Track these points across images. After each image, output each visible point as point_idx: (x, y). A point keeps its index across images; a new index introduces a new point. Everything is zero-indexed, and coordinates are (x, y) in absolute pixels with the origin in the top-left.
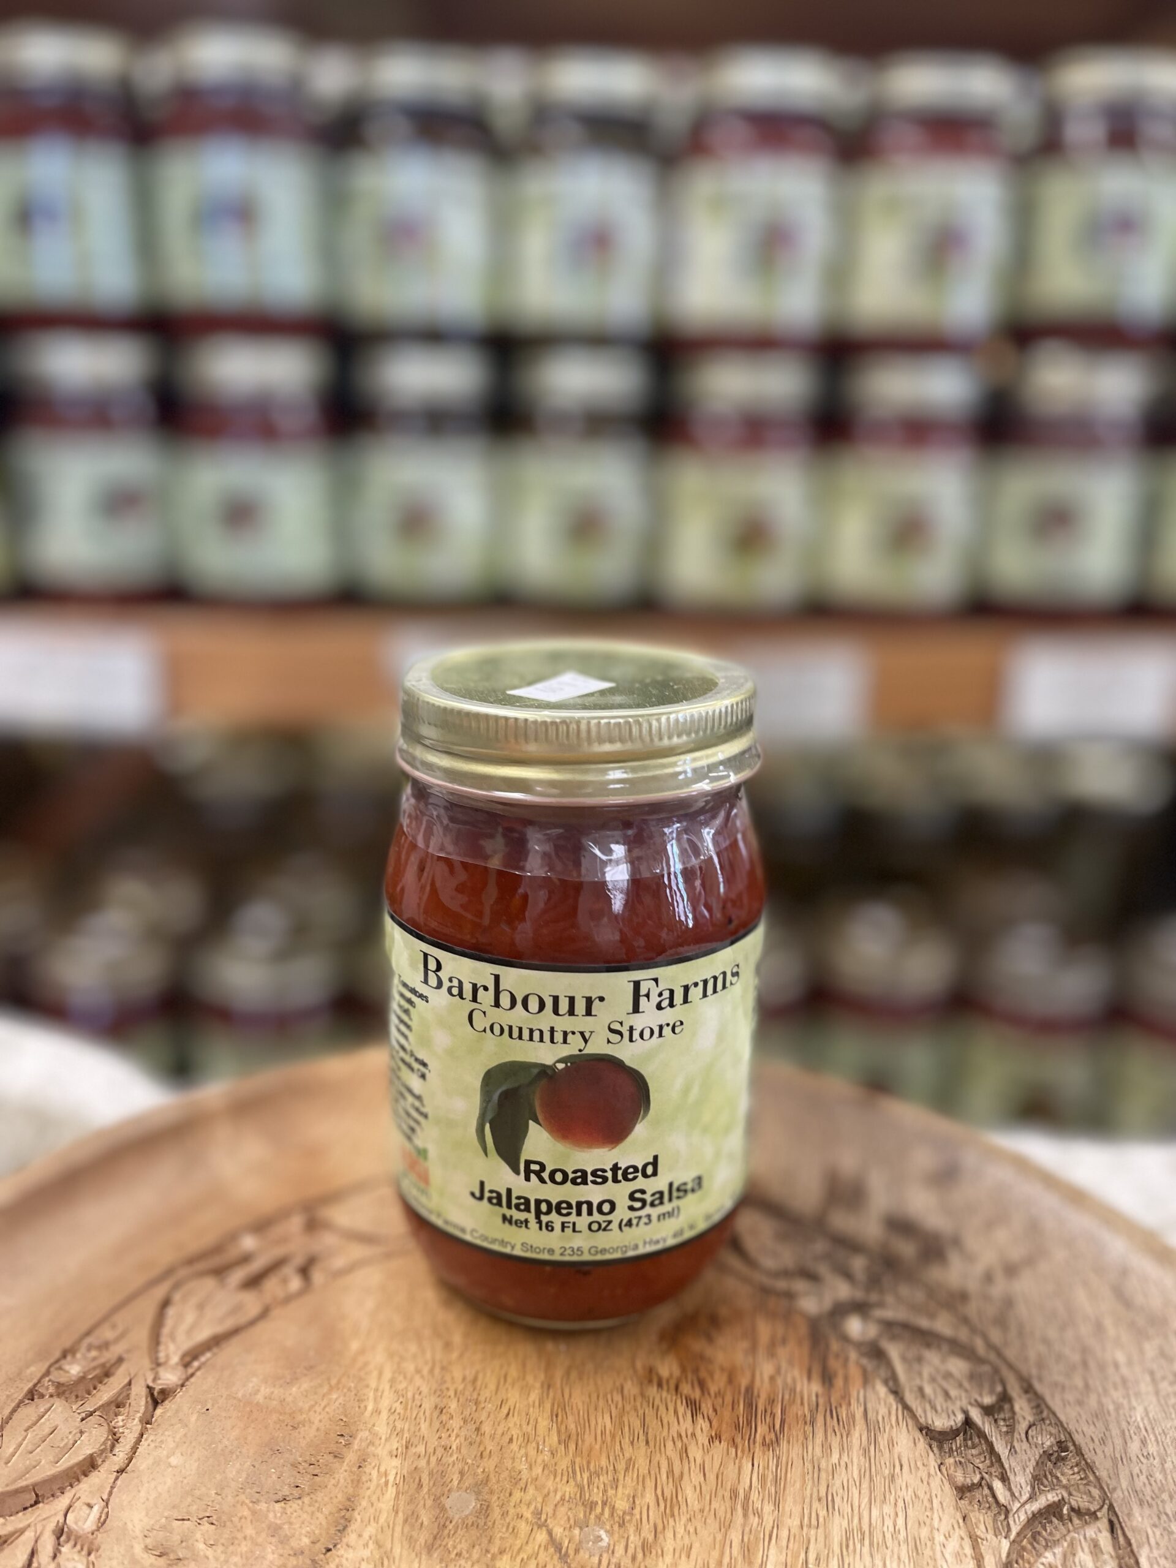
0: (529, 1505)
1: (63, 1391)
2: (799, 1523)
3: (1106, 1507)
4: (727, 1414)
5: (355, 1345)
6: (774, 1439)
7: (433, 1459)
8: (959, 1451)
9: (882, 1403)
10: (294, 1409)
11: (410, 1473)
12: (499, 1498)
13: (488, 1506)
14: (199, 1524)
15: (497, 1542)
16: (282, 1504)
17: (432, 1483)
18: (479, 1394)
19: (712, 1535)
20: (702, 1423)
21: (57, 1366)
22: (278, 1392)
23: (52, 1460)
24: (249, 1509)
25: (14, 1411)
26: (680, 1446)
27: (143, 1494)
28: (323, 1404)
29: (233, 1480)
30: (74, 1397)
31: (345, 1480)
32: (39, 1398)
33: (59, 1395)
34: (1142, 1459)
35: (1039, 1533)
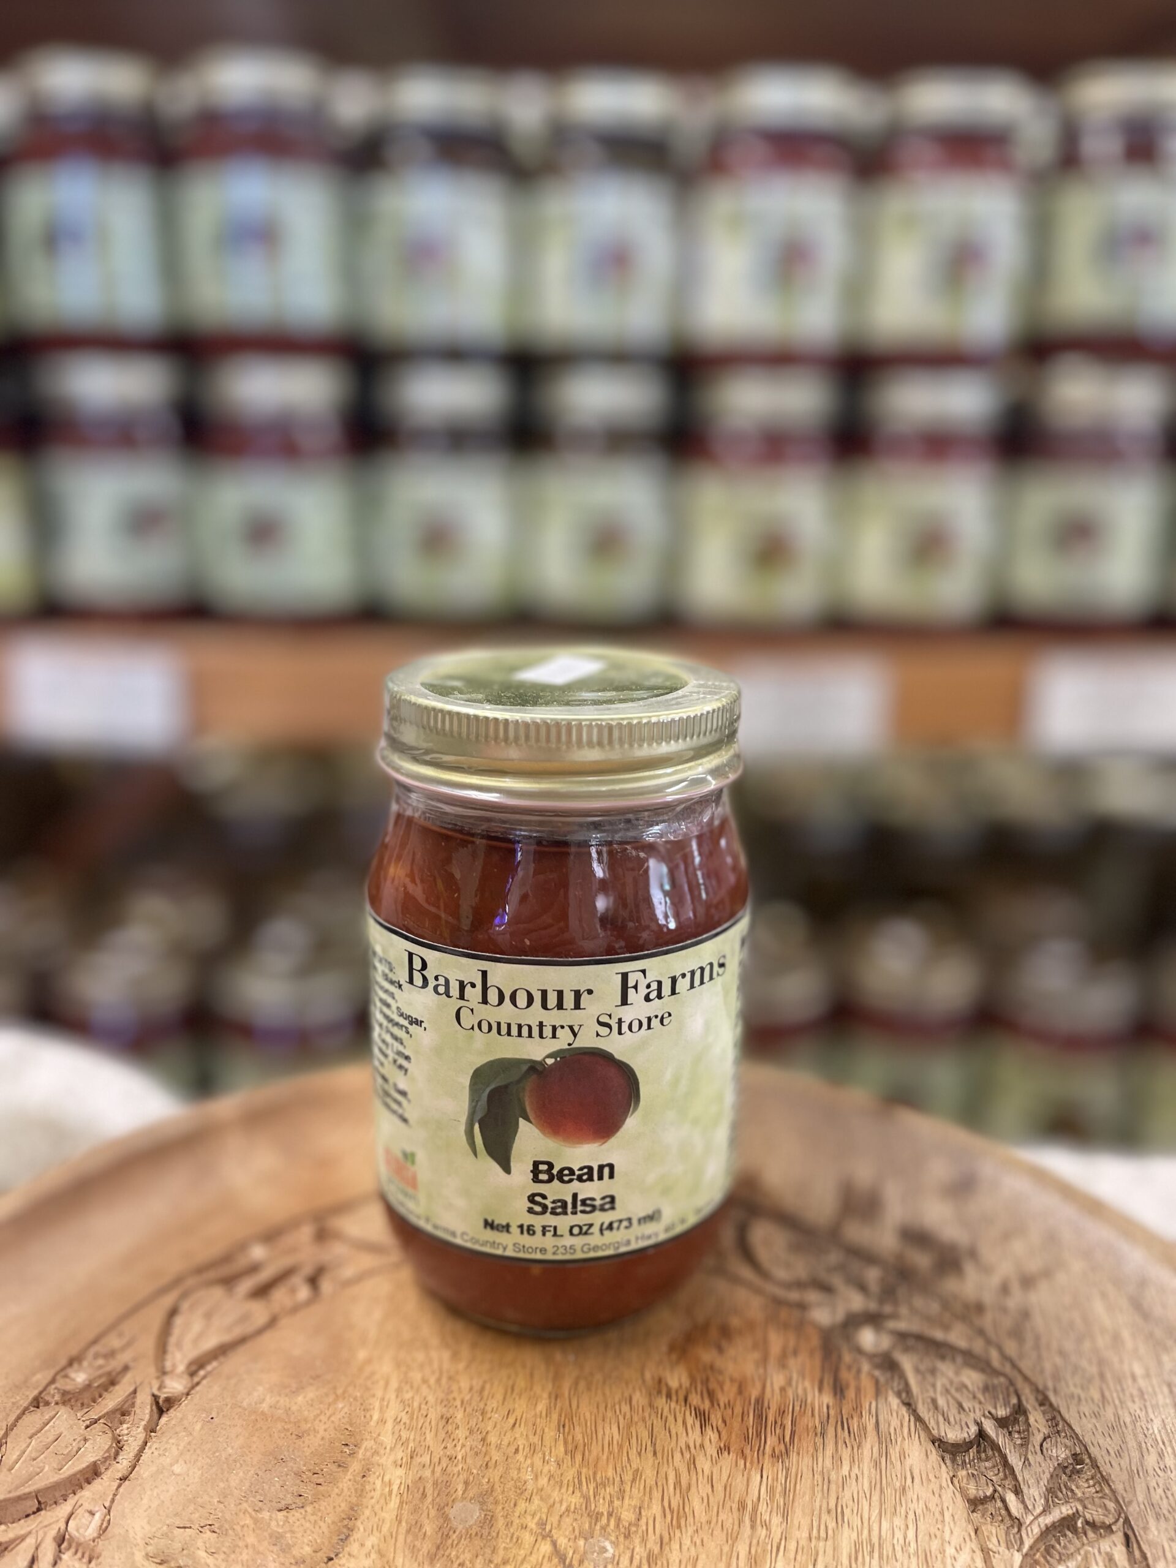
0: (533, 1516)
1: (68, 1399)
2: (807, 1535)
3: (1121, 1520)
4: (736, 1424)
5: (362, 1355)
6: (784, 1450)
7: (438, 1469)
8: (972, 1463)
9: (895, 1414)
10: (299, 1418)
11: (414, 1482)
12: (503, 1508)
13: (492, 1516)
14: (201, 1532)
15: (501, 1552)
16: (284, 1513)
17: (435, 1495)
18: (486, 1405)
19: (719, 1547)
20: (711, 1435)
21: (63, 1374)
22: (283, 1401)
23: (55, 1466)
24: (251, 1516)
25: (19, 1418)
26: (688, 1457)
27: (145, 1501)
28: (328, 1414)
29: (236, 1488)
30: (79, 1405)
31: (349, 1489)
32: (45, 1406)
33: (64, 1403)
34: (1158, 1470)
35: (1053, 1547)
